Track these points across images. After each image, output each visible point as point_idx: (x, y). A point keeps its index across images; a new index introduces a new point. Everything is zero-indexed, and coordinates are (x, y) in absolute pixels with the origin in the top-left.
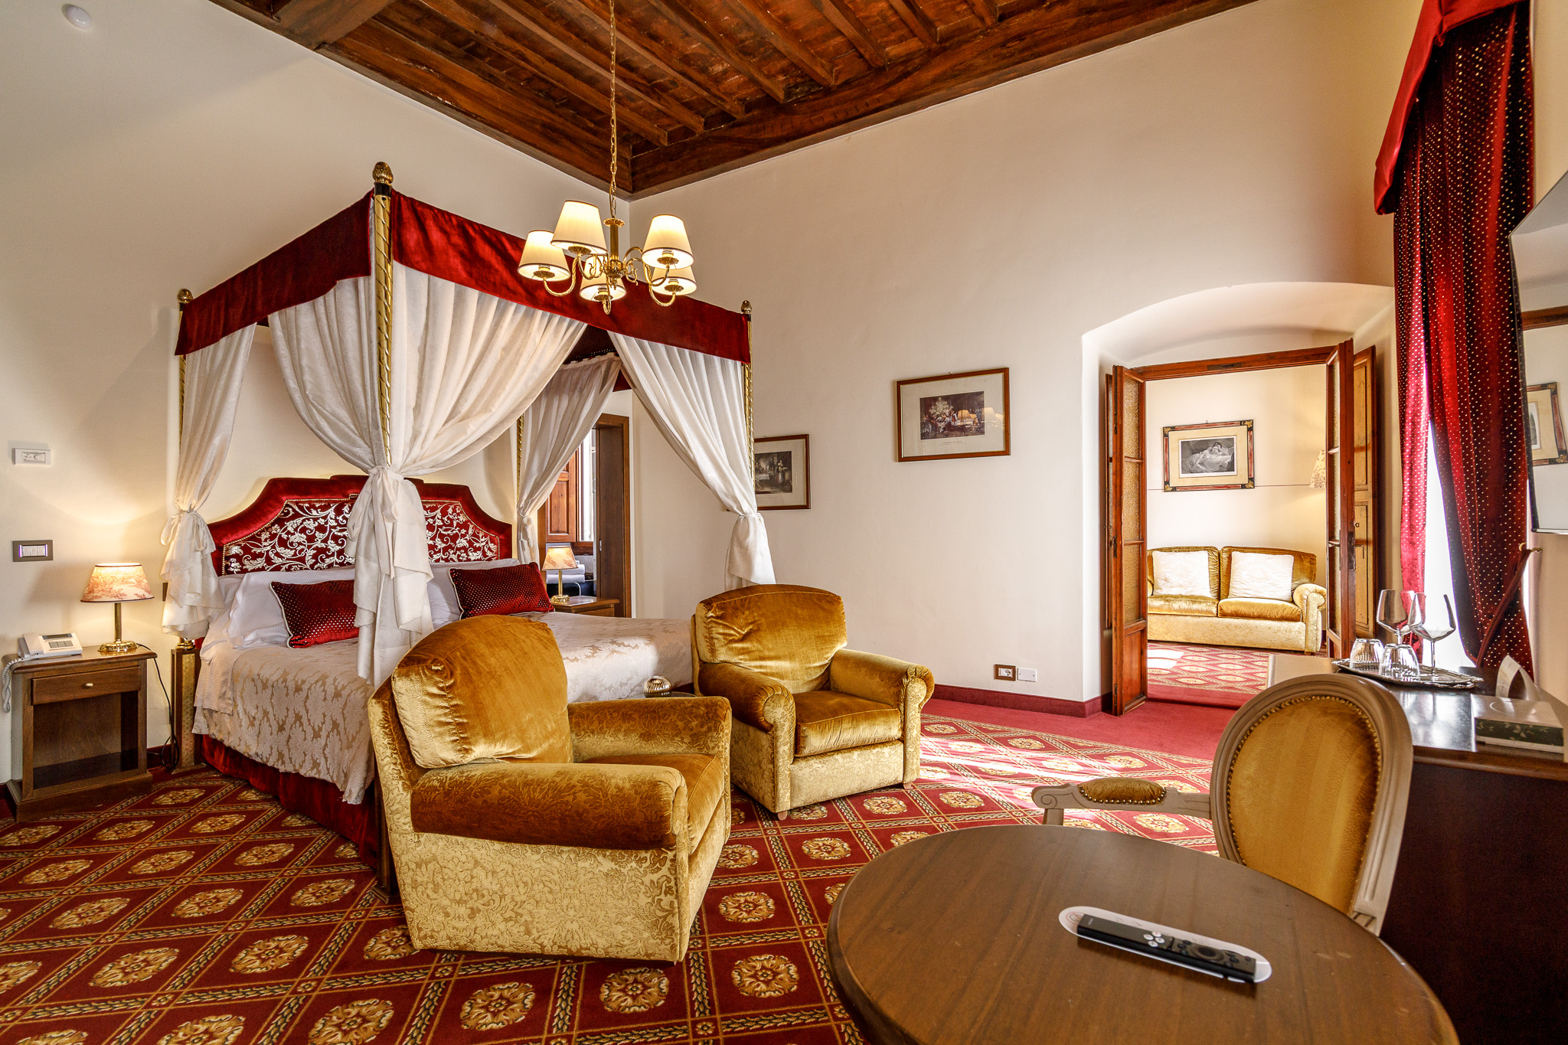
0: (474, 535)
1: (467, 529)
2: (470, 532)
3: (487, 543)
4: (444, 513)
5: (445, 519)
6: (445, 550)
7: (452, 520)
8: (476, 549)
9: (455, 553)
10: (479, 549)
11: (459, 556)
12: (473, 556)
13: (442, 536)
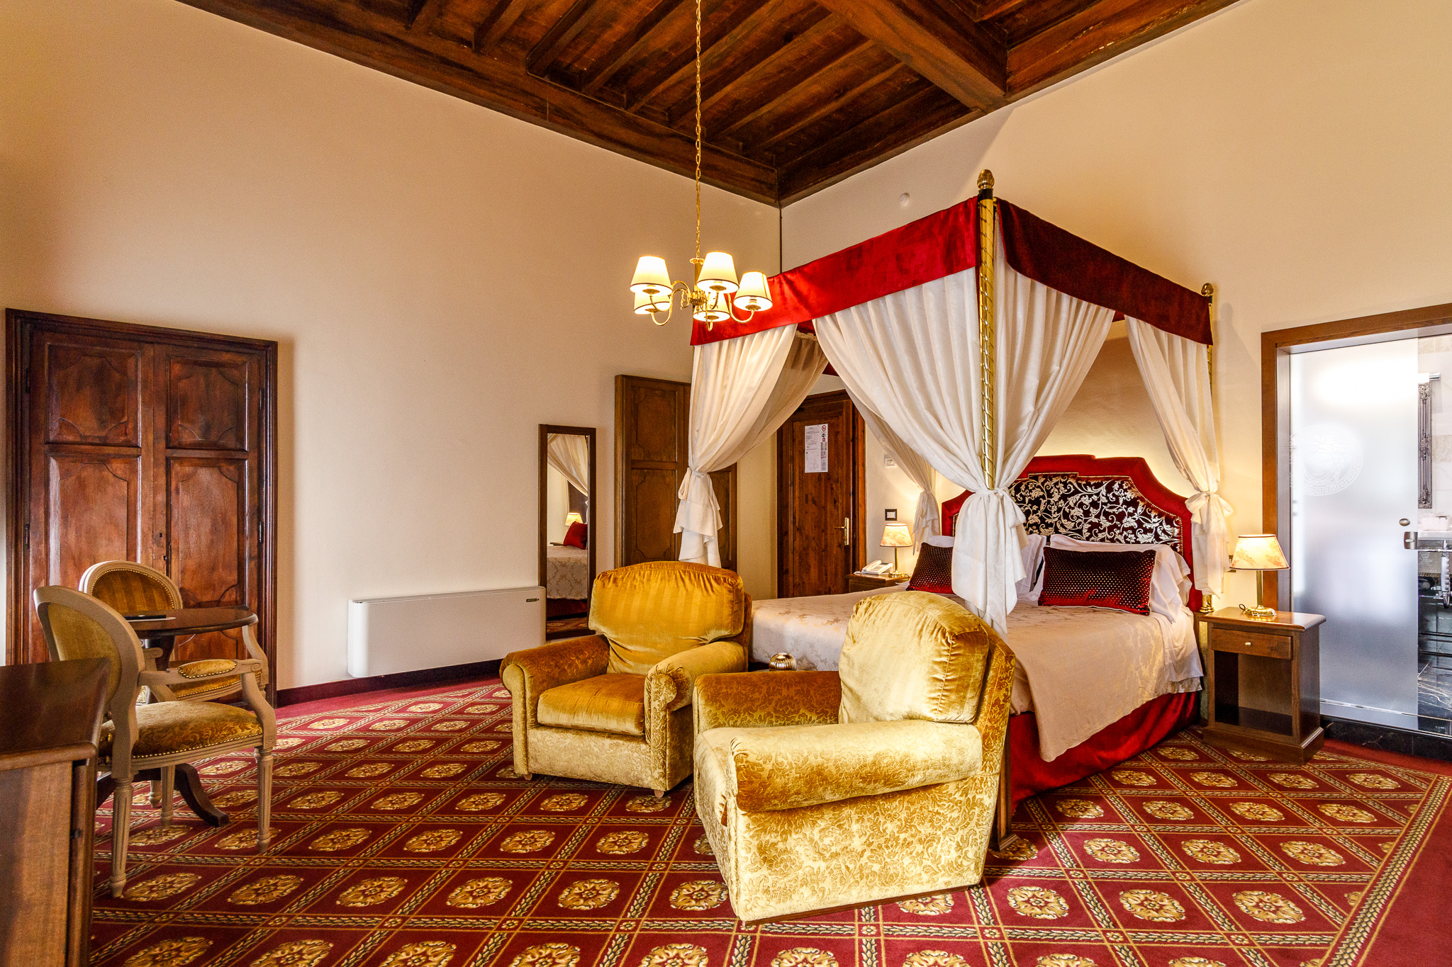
0: (1144, 514)
1: (1136, 508)
2: (1140, 510)
3: (1161, 524)
4: (1109, 489)
5: (1110, 495)
6: (1111, 529)
7: (1117, 497)
8: (1146, 531)
9: (1121, 534)
10: (1150, 530)
11: (1126, 537)
12: (1142, 538)
13: (1106, 514)
